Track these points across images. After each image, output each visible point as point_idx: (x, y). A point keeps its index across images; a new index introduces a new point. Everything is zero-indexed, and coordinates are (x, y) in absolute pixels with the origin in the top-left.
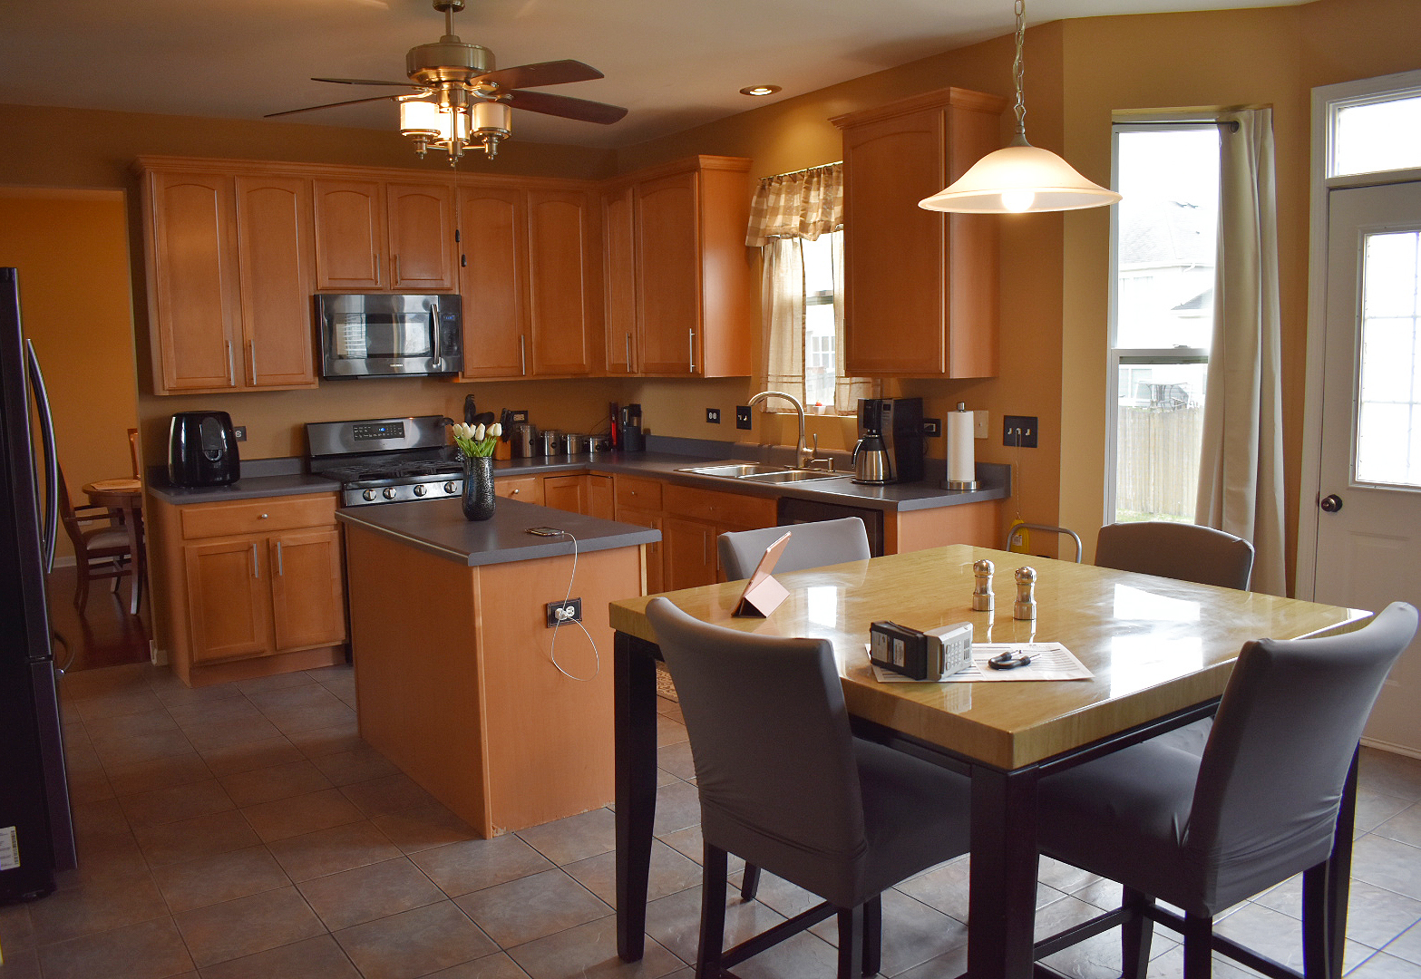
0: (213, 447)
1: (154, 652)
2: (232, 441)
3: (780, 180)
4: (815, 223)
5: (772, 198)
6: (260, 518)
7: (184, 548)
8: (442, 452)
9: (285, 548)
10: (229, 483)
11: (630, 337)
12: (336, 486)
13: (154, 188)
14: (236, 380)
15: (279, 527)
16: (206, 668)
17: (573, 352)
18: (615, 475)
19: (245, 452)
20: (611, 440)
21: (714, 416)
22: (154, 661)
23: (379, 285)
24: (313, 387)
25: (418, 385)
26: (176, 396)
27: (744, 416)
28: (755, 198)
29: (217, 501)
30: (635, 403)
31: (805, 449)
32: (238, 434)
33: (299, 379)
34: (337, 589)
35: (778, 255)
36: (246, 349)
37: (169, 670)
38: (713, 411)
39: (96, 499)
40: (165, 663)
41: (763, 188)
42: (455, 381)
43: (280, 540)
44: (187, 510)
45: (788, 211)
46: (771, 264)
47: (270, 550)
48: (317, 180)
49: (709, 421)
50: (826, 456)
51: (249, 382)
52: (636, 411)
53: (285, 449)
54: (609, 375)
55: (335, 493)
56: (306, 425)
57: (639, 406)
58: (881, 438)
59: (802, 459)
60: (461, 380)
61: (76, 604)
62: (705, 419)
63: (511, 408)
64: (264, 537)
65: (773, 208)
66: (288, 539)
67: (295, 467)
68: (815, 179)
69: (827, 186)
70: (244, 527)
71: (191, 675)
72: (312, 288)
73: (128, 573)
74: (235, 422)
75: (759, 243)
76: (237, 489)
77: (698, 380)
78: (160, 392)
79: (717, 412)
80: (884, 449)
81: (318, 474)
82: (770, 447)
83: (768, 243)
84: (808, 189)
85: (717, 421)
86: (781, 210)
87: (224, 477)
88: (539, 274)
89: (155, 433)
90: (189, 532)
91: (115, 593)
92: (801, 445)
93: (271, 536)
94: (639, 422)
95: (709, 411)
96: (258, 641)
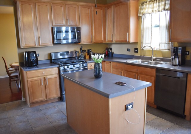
0: (33, 58)
1: (23, 98)
2: (36, 57)
3: (146, 2)
4: (155, 10)
5: (144, 6)
6: (43, 73)
7: (27, 80)
8: (76, 58)
9: (48, 79)
10: (36, 66)
11: (112, 35)
12: (58, 66)
13: (19, 5)
14: (37, 45)
15: (47, 75)
16: (33, 104)
17: (101, 38)
18: (111, 62)
19: (39, 59)
20: (106, 55)
21: (129, 50)
22: (23, 100)
23: (65, 25)
24: (52, 46)
25: (72, 45)
26: (25, 48)
27: (136, 50)
28: (140, 6)
29: (34, 70)
30: (111, 47)
31: (153, 57)
32: (38, 55)
33: (49, 44)
34: (58, 87)
35: (146, 17)
36: (39, 38)
37: (25, 102)
38: (129, 49)
39: (12, 67)
40: (25, 100)
41: (142, 4)
42: (79, 44)
43: (47, 77)
44: (28, 72)
45: (148, 8)
46: (144, 19)
47: (45, 80)
48: (52, 3)
49: (128, 51)
50: (159, 58)
51: (39, 45)
52: (111, 49)
53: (47, 58)
54: (107, 42)
55: (58, 67)
56: (51, 53)
57: (111, 48)
58: (178, 55)
59: (152, 59)
60: (80, 44)
61: (9, 85)
62: (127, 50)
63: (89, 49)
64: (44, 77)
65: (145, 8)
66: (48, 77)
67: (49, 62)
68: (156, 1)
69: (159, 2)
70: (40, 75)
71: (30, 105)
72: (52, 25)
73: (18, 80)
74: (37, 53)
75: (141, 15)
76: (38, 67)
77: (129, 43)
78: (21, 47)
79: (130, 49)
80: (178, 58)
81: (53, 63)
82: (143, 56)
83: (143, 15)
84: (154, 3)
85: (130, 51)
86: (147, 8)
87: (35, 64)
88: (94, 23)
89: (21, 56)
90: (28, 77)
91: (16, 83)
92: (152, 56)
93: (45, 77)
94: (111, 51)
95: (128, 49)
96: (43, 98)
